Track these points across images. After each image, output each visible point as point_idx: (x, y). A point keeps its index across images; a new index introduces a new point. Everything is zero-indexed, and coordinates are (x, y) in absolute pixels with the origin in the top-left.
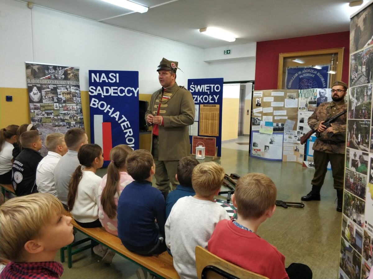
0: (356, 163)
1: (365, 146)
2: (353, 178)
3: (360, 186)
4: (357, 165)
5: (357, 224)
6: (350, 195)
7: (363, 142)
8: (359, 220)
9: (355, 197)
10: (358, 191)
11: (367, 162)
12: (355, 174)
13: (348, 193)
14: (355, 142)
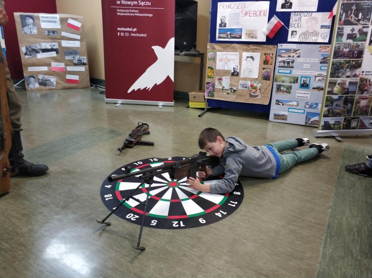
0: (354, 36)
1: (366, 22)
2: (348, 47)
3: (357, 51)
4: (356, 37)
5: (352, 77)
6: (342, 61)
7: (364, 18)
8: (354, 73)
9: (350, 61)
10: (354, 55)
11: (367, 32)
12: (352, 44)
13: (341, 60)
14: (353, 20)
